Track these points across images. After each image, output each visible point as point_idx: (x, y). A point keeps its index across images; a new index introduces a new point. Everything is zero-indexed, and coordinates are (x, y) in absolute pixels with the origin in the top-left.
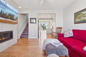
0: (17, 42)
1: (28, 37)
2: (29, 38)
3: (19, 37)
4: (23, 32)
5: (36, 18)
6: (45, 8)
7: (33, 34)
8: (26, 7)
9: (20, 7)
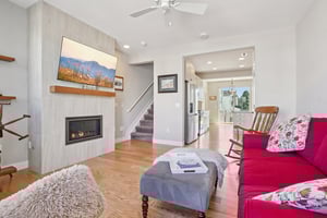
0: (113, 150)
1: (152, 137)
2: (155, 141)
3: (129, 138)
4: (142, 122)
5: (176, 75)
6: (204, 34)
7: (168, 130)
8: (143, 43)
9: (127, 47)
